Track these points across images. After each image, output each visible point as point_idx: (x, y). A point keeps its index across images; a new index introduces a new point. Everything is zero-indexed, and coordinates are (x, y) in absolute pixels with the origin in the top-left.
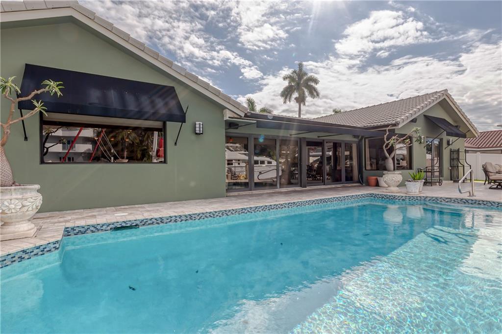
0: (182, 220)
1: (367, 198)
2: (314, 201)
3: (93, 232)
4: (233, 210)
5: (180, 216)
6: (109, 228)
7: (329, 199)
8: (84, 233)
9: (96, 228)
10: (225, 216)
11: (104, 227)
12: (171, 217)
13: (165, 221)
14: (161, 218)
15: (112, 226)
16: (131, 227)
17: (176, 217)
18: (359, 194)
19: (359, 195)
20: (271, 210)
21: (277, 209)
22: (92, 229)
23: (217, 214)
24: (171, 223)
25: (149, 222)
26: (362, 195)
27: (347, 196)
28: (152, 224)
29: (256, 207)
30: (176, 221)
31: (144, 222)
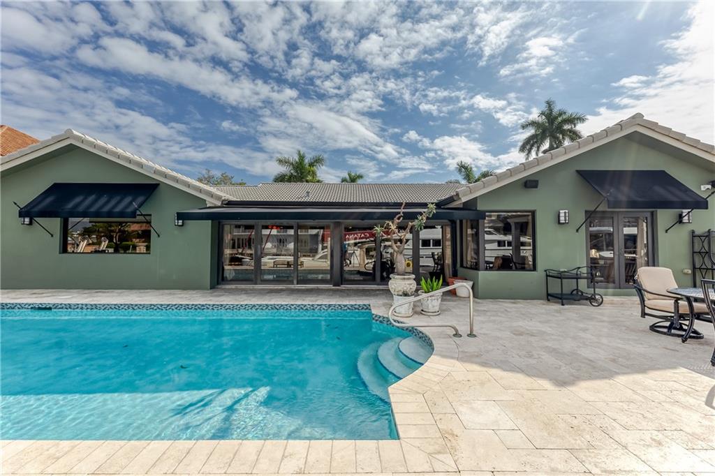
0: (87, 309)
1: (363, 310)
2: (254, 306)
3: (19, 308)
4: (141, 305)
5: (86, 305)
6: (30, 307)
7: (282, 305)
8: (13, 308)
9: (21, 306)
10: (131, 310)
11: (26, 306)
12: (78, 304)
13: (73, 307)
14: (69, 304)
15: (32, 306)
16: (45, 309)
17: (82, 305)
18: (345, 303)
19: (345, 306)
20: (188, 310)
21: (196, 309)
22: (18, 306)
23: (122, 307)
24: (77, 310)
25: (60, 306)
26: (352, 306)
27: (318, 305)
28: (62, 308)
29: (168, 305)
30: (82, 308)
31: (56, 306)
